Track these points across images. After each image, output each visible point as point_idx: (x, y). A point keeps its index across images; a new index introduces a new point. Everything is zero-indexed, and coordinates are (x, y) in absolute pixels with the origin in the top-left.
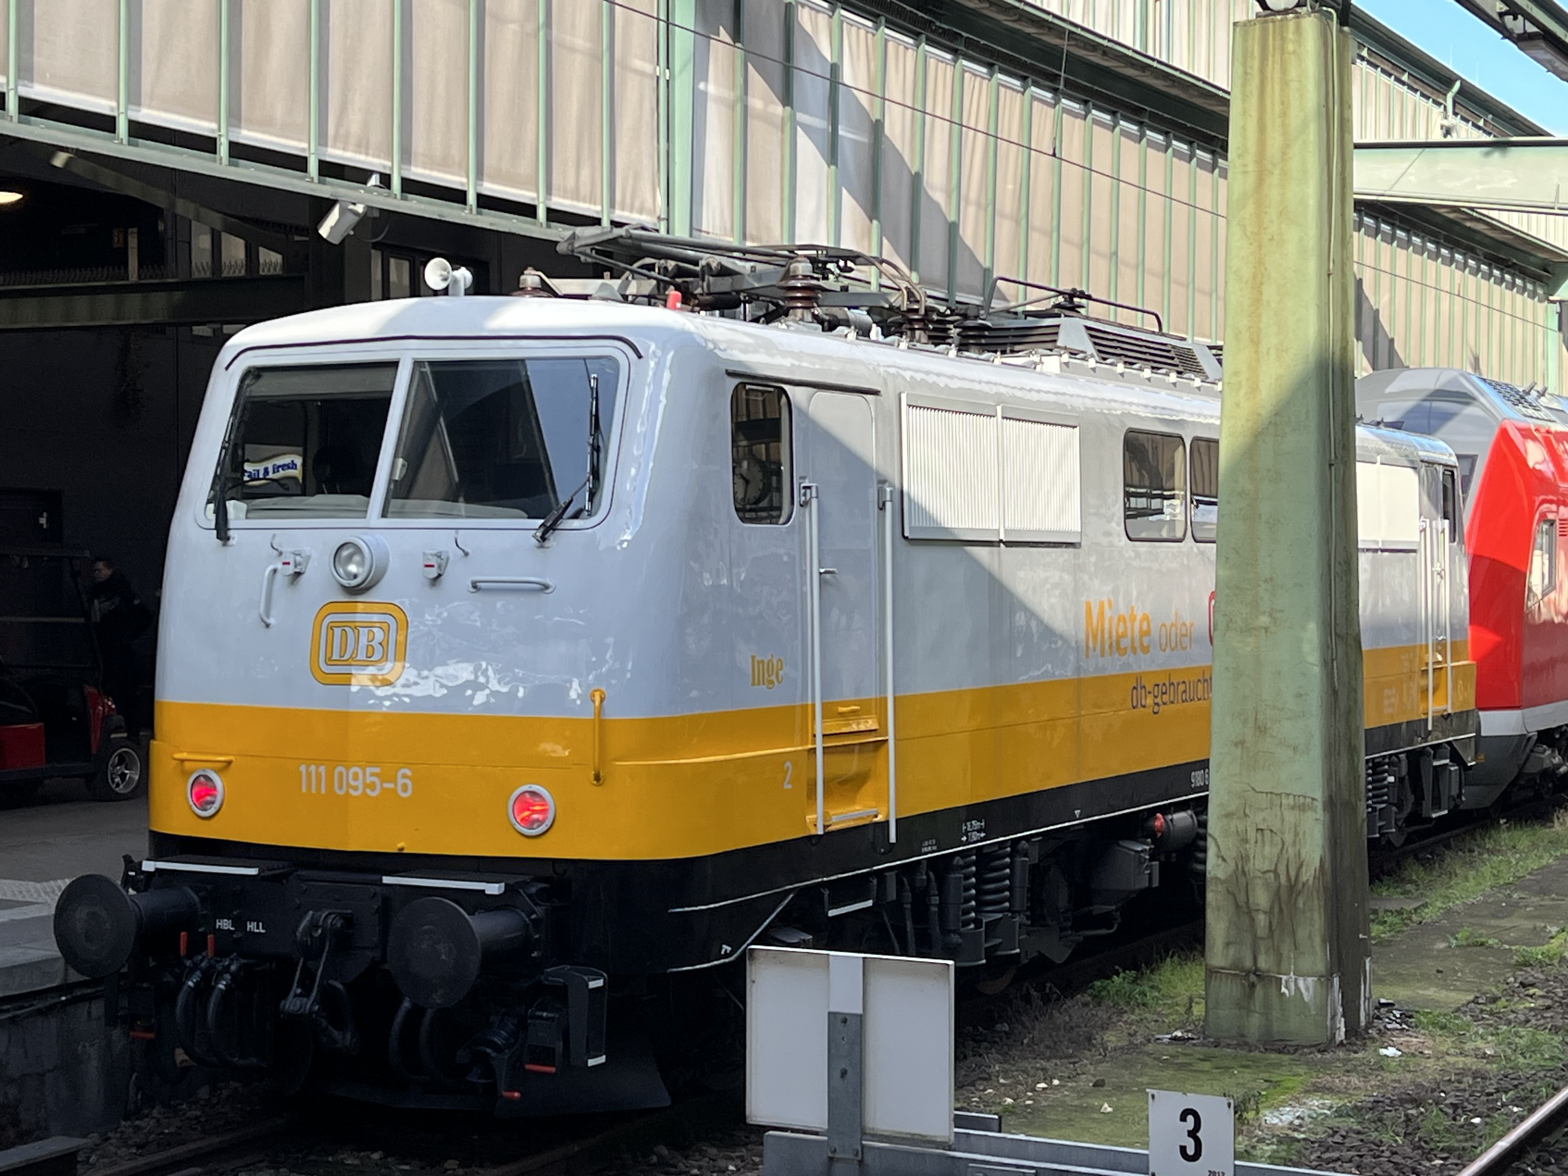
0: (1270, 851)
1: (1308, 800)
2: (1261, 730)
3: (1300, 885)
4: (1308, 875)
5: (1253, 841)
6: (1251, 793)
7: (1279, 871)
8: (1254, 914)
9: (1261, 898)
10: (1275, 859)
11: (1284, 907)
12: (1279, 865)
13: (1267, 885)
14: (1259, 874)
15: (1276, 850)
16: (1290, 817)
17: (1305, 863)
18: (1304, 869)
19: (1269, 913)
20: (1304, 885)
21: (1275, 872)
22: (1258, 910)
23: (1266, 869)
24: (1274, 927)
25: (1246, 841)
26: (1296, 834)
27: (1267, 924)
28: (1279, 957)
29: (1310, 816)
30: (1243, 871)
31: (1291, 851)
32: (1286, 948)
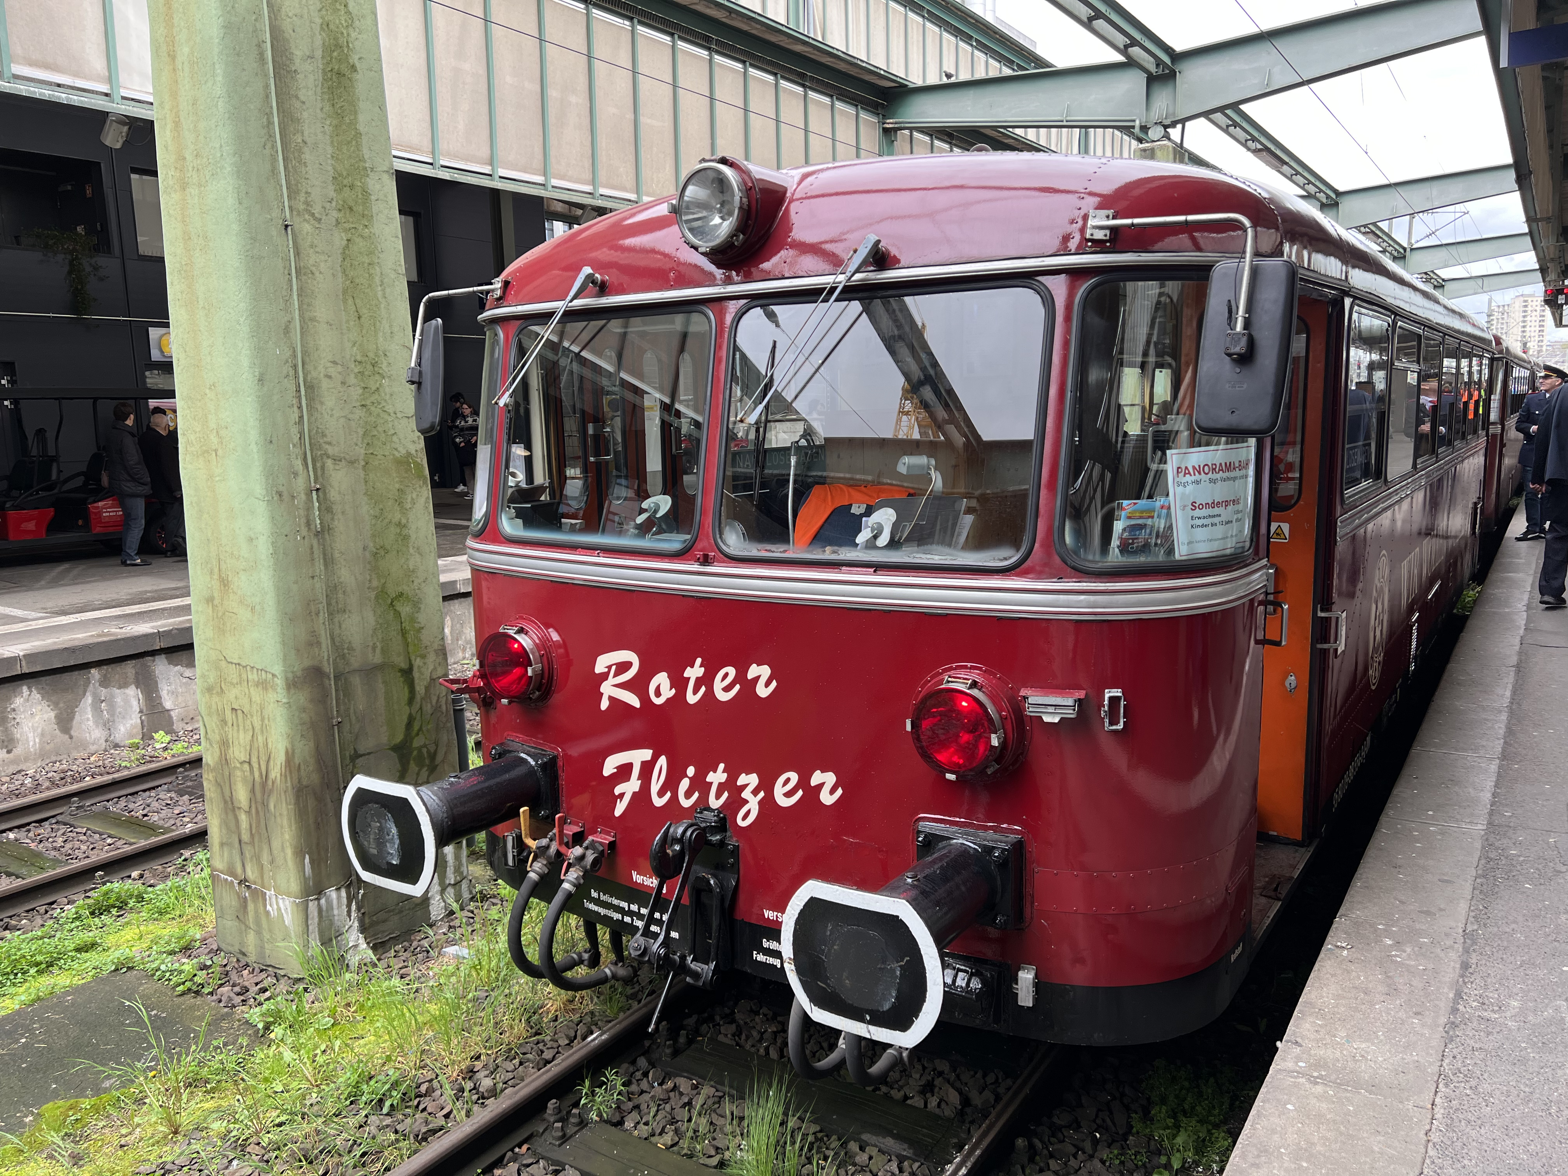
0: (243, 738)
1: (270, 676)
2: (225, 583)
3: (270, 783)
4: (276, 772)
5: (230, 725)
6: (223, 664)
7: (252, 763)
8: (237, 812)
9: (242, 795)
10: (248, 748)
11: (260, 809)
12: (252, 755)
13: (244, 779)
14: (238, 765)
15: (250, 737)
16: (257, 695)
17: (272, 756)
18: (272, 763)
19: (249, 813)
20: (273, 783)
21: (249, 763)
22: (239, 808)
23: (243, 759)
24: (254, 831)
25: (224, 722)
26: (263, 720)
27: (248, 827)
28: (261, 867)
29: (272, 696)
30: (226, 759)
31: (260, 738)
32: (265, 859)
